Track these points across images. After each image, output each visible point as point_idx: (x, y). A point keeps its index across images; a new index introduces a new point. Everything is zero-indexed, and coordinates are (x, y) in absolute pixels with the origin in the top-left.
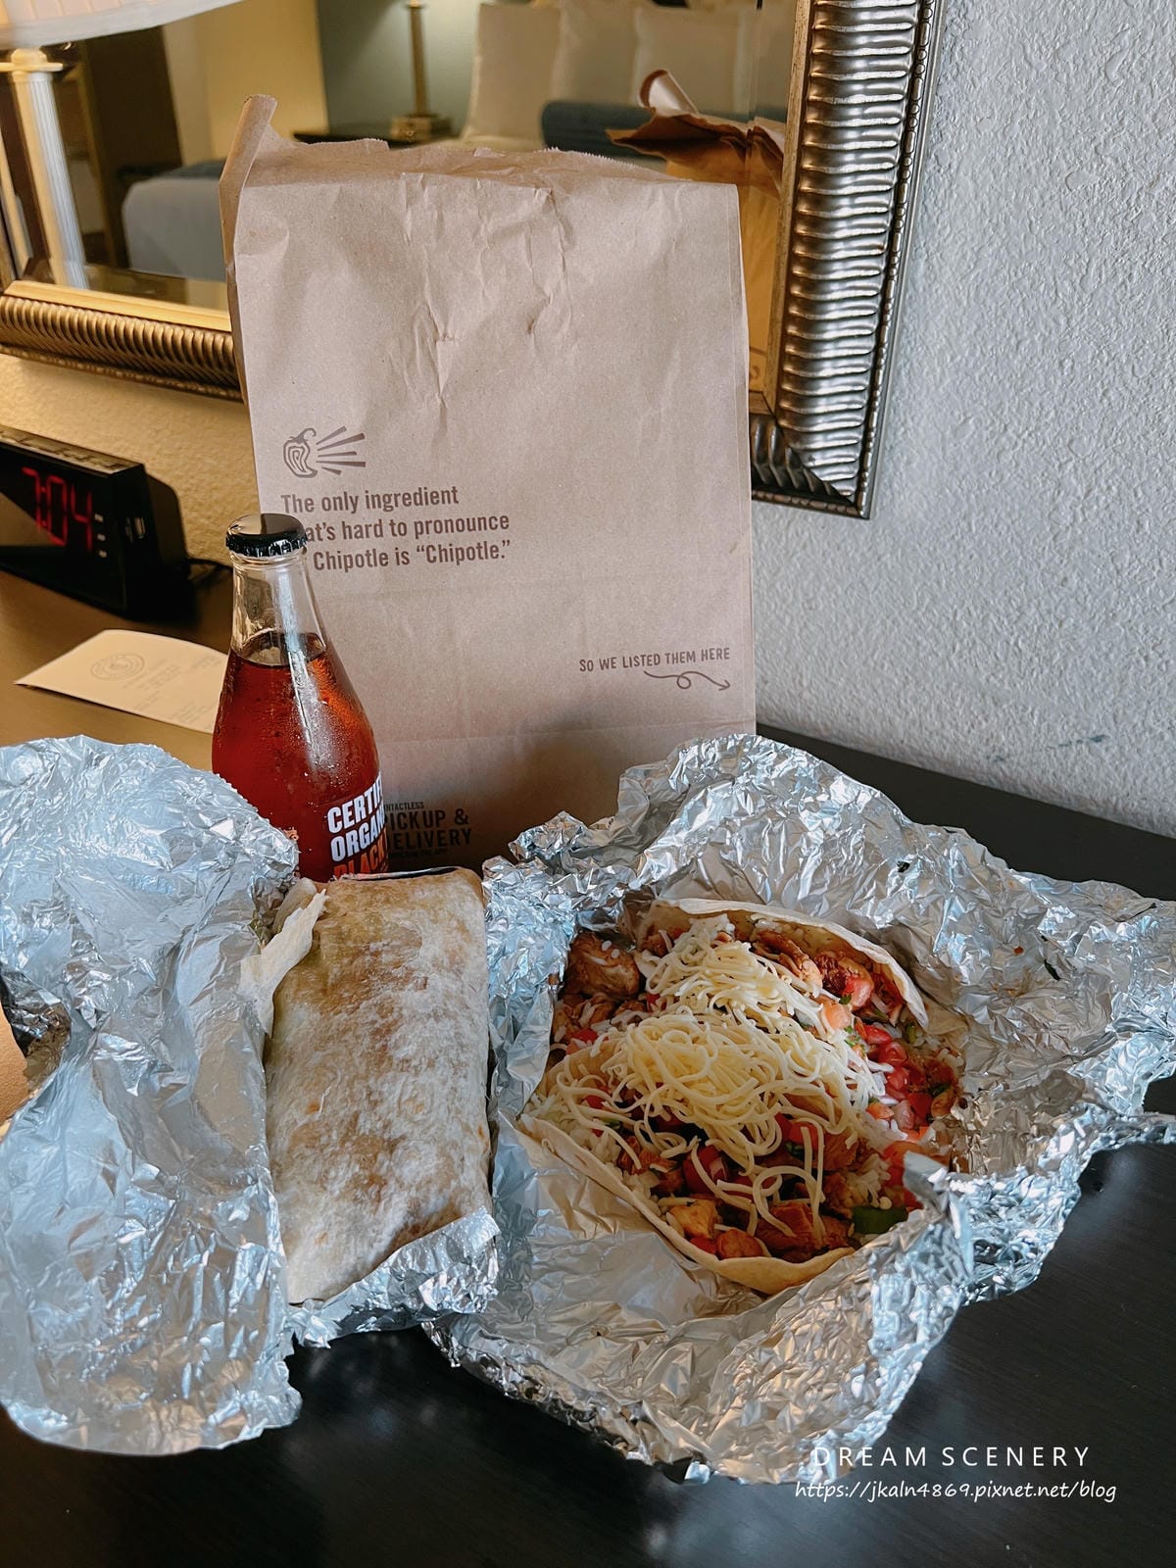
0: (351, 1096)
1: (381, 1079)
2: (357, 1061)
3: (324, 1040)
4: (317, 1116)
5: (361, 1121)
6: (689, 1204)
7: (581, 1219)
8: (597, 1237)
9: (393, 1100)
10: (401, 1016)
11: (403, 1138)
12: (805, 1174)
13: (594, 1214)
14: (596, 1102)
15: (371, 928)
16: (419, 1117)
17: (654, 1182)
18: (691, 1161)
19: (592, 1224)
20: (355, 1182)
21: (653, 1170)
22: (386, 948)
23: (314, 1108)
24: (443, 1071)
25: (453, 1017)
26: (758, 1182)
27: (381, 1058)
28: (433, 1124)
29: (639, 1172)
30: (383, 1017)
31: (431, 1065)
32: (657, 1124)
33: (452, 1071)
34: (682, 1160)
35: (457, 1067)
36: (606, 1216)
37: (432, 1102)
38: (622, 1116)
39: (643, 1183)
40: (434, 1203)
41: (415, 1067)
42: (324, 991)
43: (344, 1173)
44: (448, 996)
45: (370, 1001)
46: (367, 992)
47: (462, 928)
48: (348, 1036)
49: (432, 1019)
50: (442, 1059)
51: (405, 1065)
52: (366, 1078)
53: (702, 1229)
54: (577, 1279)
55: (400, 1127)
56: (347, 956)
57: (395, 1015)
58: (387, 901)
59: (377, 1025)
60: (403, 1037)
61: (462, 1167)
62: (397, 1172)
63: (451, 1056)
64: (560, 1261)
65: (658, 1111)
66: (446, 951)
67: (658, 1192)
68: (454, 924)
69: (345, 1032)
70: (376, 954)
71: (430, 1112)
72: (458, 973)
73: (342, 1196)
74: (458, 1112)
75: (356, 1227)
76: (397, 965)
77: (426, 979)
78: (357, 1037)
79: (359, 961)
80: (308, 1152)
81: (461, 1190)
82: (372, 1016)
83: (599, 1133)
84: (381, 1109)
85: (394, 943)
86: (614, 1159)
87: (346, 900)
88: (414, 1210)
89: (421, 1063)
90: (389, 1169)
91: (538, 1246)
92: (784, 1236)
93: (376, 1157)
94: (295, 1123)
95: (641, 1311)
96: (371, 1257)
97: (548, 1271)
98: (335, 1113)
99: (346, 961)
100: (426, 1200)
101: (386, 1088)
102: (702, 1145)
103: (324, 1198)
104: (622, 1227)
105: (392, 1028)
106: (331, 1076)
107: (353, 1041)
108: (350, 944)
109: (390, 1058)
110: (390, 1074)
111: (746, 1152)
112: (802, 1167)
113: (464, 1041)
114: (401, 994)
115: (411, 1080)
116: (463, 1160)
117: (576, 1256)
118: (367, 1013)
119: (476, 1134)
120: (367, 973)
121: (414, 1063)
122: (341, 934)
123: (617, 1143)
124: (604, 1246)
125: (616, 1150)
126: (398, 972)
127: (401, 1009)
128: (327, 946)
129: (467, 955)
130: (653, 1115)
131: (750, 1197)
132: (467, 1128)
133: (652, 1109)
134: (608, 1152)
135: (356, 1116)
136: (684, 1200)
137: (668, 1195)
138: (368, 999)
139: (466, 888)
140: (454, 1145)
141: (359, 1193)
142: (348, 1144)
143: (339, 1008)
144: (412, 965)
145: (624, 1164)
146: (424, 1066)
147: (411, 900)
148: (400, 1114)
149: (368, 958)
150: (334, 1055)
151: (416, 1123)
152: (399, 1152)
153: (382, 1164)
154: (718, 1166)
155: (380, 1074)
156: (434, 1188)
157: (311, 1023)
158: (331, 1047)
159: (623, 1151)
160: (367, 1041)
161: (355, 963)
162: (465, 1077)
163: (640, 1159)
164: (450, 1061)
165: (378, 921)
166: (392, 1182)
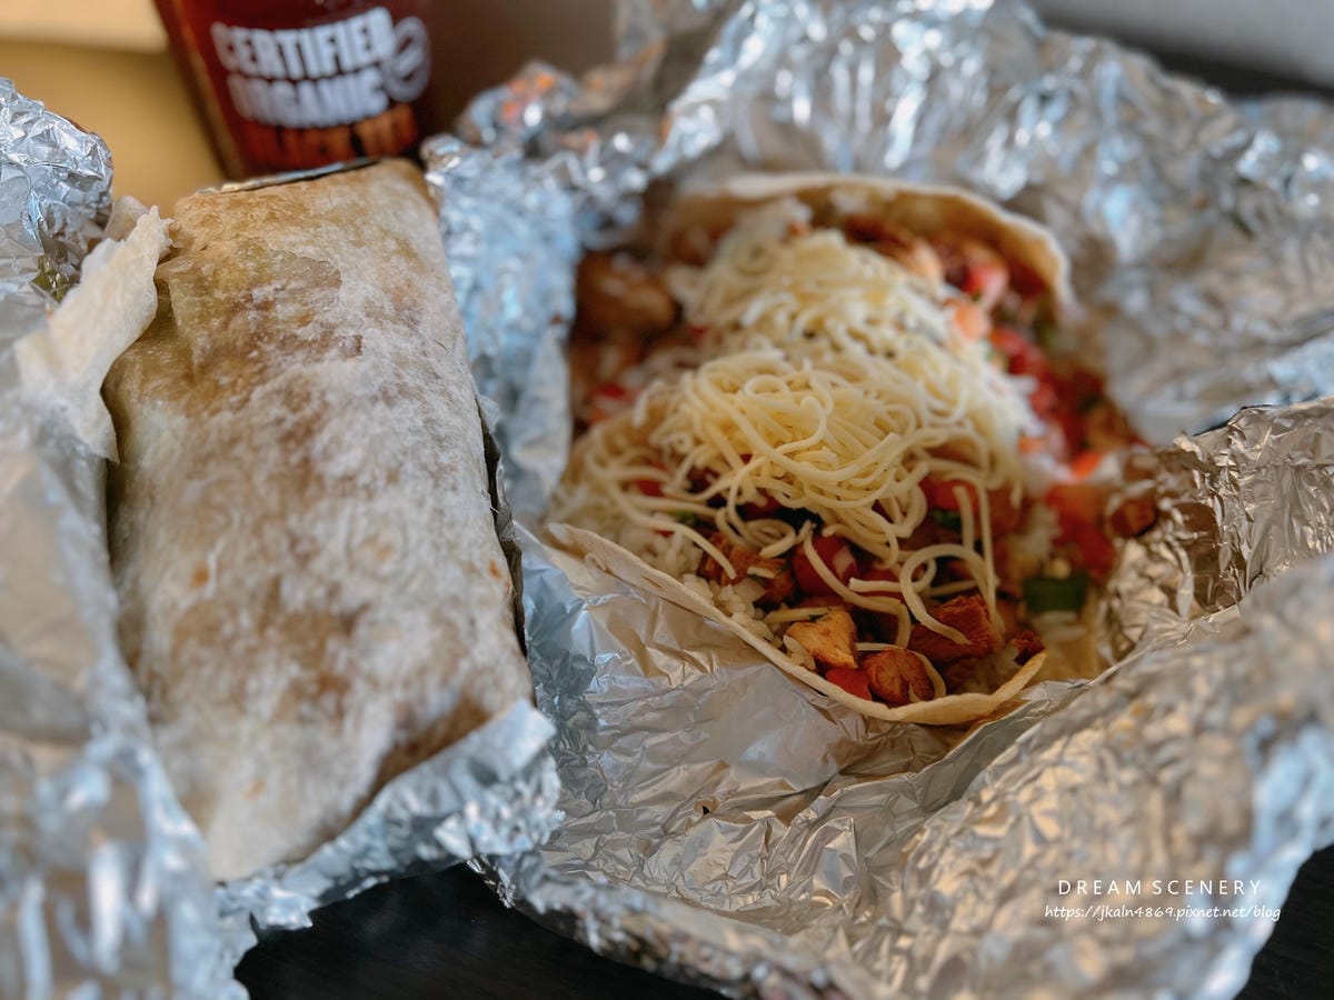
0: (263, 550)
1: (309, 516)
2: (262, 491)
3: (199, 460)
4: (209, 590)
5: (286, 589)
6: (813, 619)
7: (659, 659)
8: (687, 683)
9: (336, 547)
10: (326, 405)
11: (365, 607)
12: (965, 552)
13: (677, 648)
14: (651, 489)
15: (251, 264)
16: (387, 568)
17: (757, 593)
18: (804, 558)
19: (676, 663)
20: (296, 691)
21: (754, 577)
22: (281, 295)
23: (201, 577)
24: (415, 486)
25: (417, 394)
26: (905, 574)
27: (303, 479)
28: (412, 577)
29: (734, 582)
30: (295, 410)
31: (393, 478)
32: (747, 512)
33: (431, 482)
34: (792, 557)
35: (437, 475)
36: (694, 648)
37: (406, 540)
38: (695, 504)
39: (740, 598)
40: (437, 702)
41: (367, 487)
42: (189, 377)
43: (273, 679)
44: (401, 362)
45: (268, 387)
46: (261, 372)
47: (406, 250)
48: (239, 450)
49: (381, 406)
50: (409, 466)
51: (348, 485)
52: (283, 516)
53: (842, 655)
54: (663, 738)
55: (356, 591)
56: (217, 315)
57: (315, 404)
58: (272, 217)
59: (287, 426)
60: (336, 440)
61: (473, 632)
62: (365, 665)
63: (424, 459)
64: (639, 721)
65: (750, 495)
66: (386, 291)
67: (764, 606)
68: (392, 245)
69: (234, 441)
70: (265, 306)
71: (405, 555)
72: (412, 323)
73: (278, 717)
74: (452, 546)
75: (311, 762)
76: (304, 320)
77: (358, 339)
78: (256, 450)
79: (237, 322)
80: (205, 653)
81: (478, 672)
82: (276, 411)
83: (667, 534)
84: (319, 565)
85: (293, 285)
86: (694, 568)
87: (203, 224)
88: (406, 720)
89: (374, 478)
90: (351, 663)
91: (601, 705)
92: (953, 643)
93: (322, 644)
94: (174, 606)
95: (759, 768)
96: (346, 803)
97: (620, 736)
98: (238, 583)
99: (216, 323)
100: (422, 700)
101: (319, 530)
102: (817, 534)
103: (246, 727)
104: (722, 664)
105: (315, 427)
106: (221, 519)
107: (248, 457)
108: (219, 295)
109: (320, 479)
110: (324, 505)
111: (885, 535)
112: (960, 542)
113: (442, 431)
114: (319, 368)
115: (362, 508)
116: (472, 622)
117: (658, 710)
118: (265, 408)
119: (487, 575)
120: (253, 341)
121: (363, 479)
122: (201, 279)
123: (695, 545)
124: (699, 693)
125: (695, 554)
126: (308, 333)
127: (323, 393)
128: (182, 303)
129: (421, 295)
130: (742, 501)
131: (899, 596)
132: (470, 570)
133: (740, 493)
134: (683, 559)
135: (276, 584)
136: (804, 613)
137: (776, 607)
138: (263, 382)
139: (402, 187)
140: (455, 601)
141: (305, 708)
142: (272, 633)
143: (216, 404)
144: (330, 318)
145: (708, 572)
146: (381, 483)
147: (312, 213)
148: (352, 567)
149: (252, 314)
150: (223, 483)
151: (384, 580)
152: (362, 631)
153: (335, 657)
154: (844, 560)
155: (306, 505)
156: (433, 681)
157: (174, 434)
158: (215, 471)
159: (705, 556)
160: (274, 454)
161: (232, 326)
162: (454, 489)
163: (732, 562)
164: (424, 467)
165: (259, 250)
166: (360, 686)
